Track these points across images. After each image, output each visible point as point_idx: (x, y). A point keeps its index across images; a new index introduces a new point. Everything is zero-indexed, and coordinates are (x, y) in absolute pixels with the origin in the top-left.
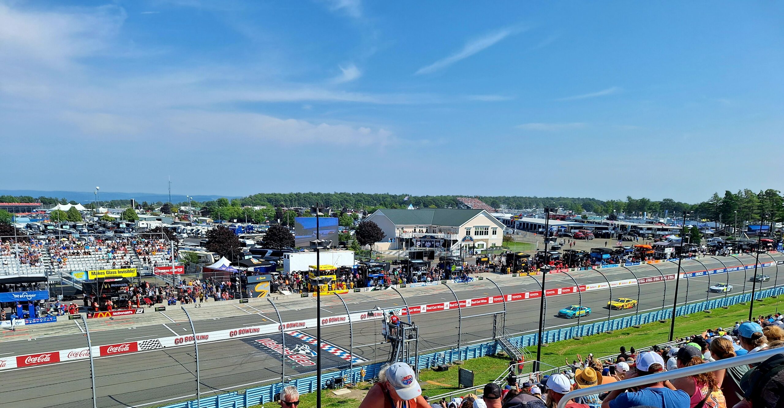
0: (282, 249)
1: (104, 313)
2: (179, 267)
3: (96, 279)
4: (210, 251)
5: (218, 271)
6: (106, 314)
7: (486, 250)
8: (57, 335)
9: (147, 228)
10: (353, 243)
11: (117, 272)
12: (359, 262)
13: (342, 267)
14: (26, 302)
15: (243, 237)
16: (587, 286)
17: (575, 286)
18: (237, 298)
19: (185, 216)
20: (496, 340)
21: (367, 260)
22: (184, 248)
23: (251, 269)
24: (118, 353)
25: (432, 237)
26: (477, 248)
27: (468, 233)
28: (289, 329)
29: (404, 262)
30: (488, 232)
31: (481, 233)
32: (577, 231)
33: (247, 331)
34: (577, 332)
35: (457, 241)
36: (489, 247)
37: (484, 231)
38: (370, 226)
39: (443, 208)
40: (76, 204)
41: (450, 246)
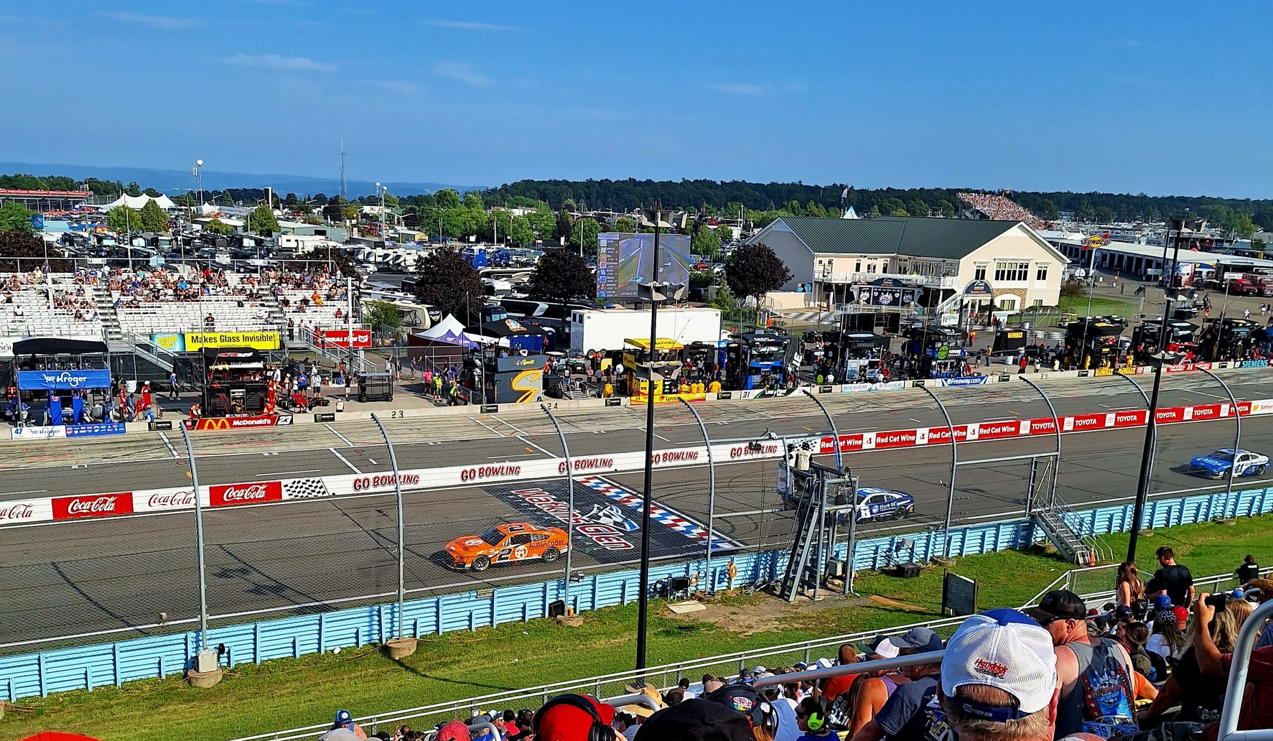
0: (569, 302)
1: (217, 422)
2: (363, 334)
3: (200, 350)
4: (424, 302)
5: (436, 343)
6: (220, 424)
7: (1020, 315)
8: (127, 459)
9: (297, 248)
10: (718, 292)
11: (241, 339)
12: (729, 333)
13: (694, 343)
14: (68, 392)
15: (488, 275)
16: (1254, 403)
17: (1225, 402)
18: (474, 403)
19: (370, 225)
20: (1033, 517)
21: (747, 330)
22: (370, 294)
23: (504, 342)
24: (243, 501)
25: (896, 282)
26: (999, 310)
27: (980, 274)
28: (580, 471)
29: (830, 336)
30: (1026, 272)
31: (1011, 276)
32: (1238, 276)
33: (496, 472)
34: (1225, 505)
35: (953, 292)
36: (1027, 306)
37: (1018, 270)
38: (758, 255)
39: (925, 215)
40: (158, 195)
41: (937, 303)
